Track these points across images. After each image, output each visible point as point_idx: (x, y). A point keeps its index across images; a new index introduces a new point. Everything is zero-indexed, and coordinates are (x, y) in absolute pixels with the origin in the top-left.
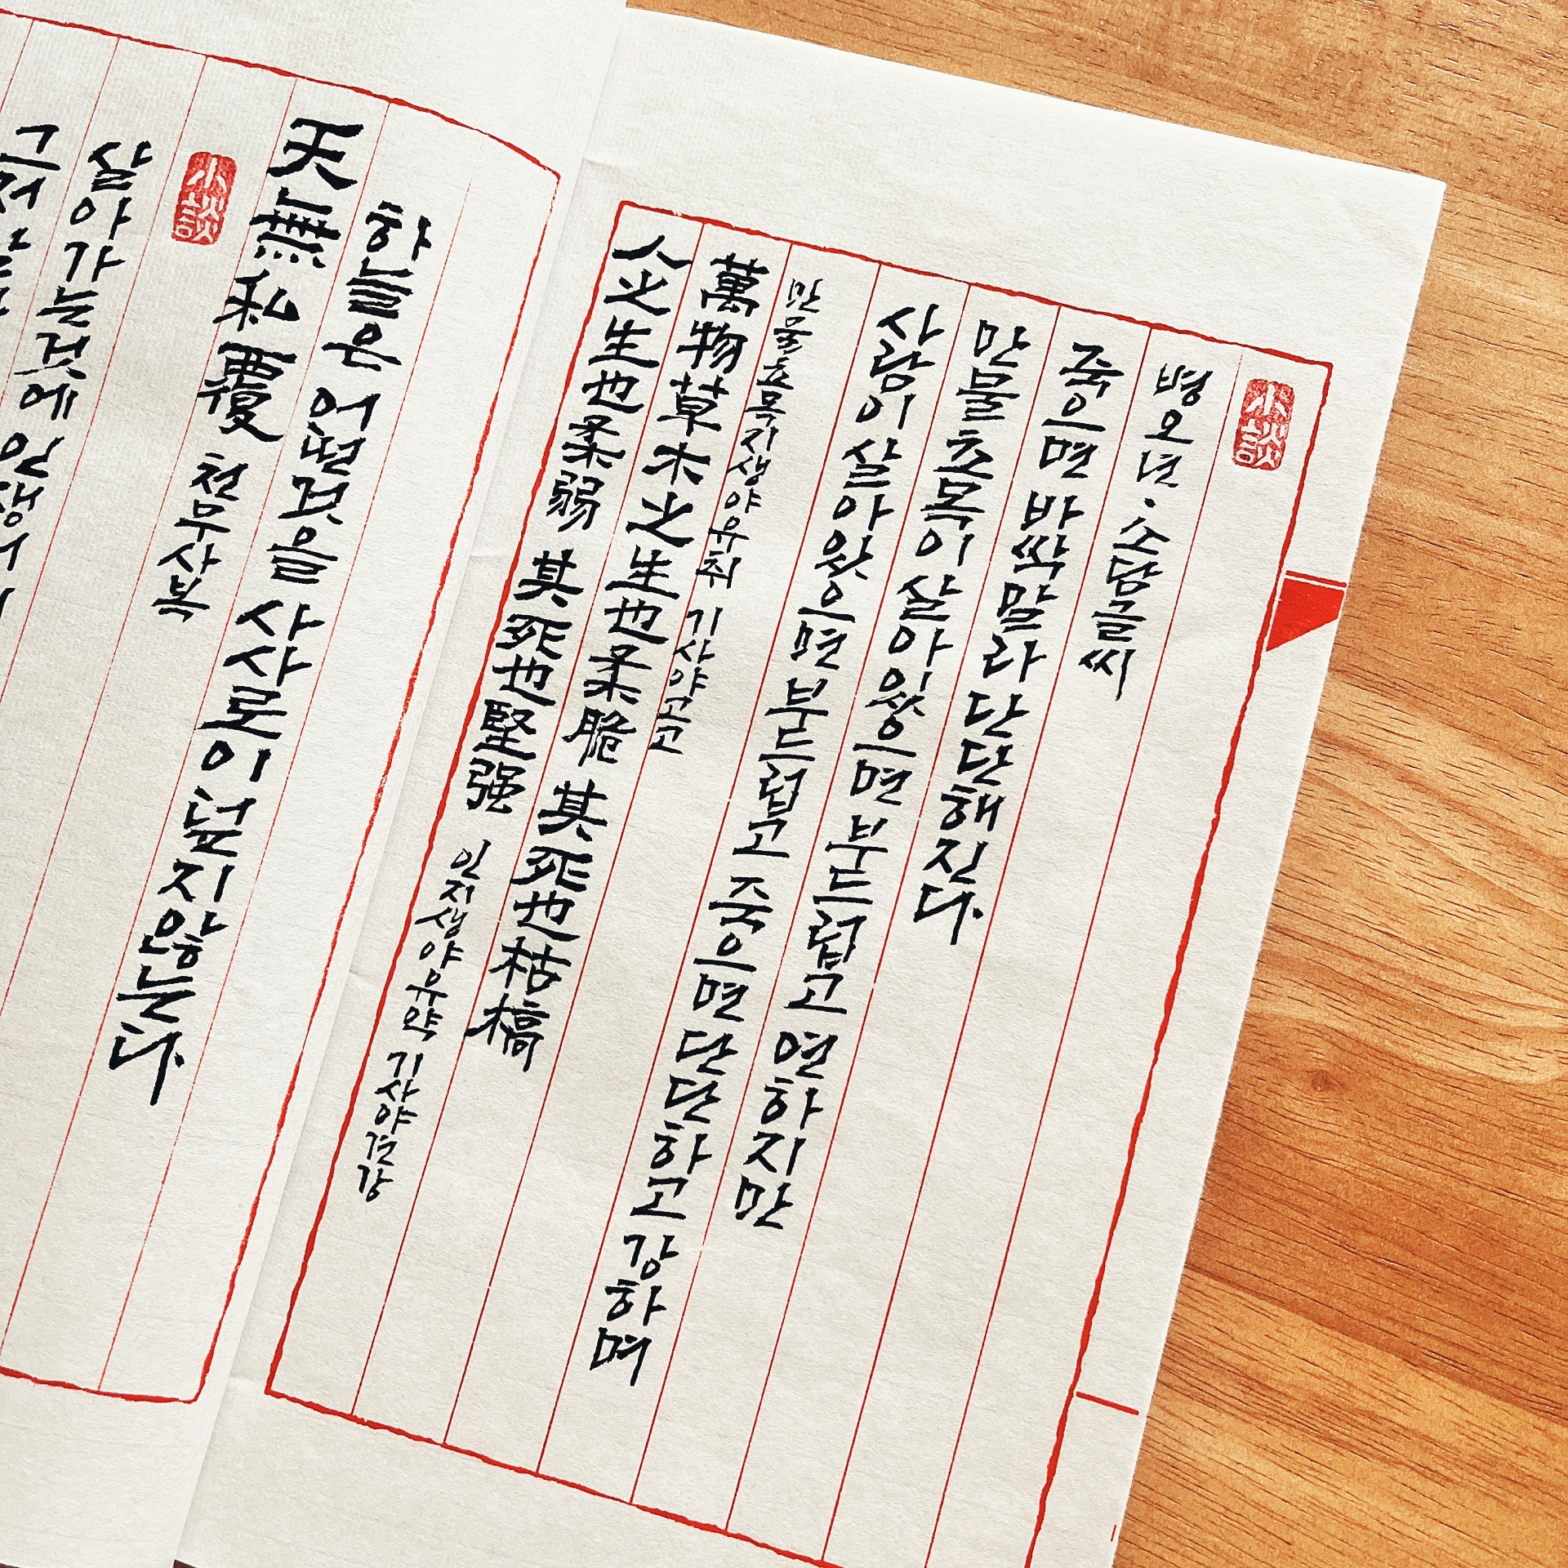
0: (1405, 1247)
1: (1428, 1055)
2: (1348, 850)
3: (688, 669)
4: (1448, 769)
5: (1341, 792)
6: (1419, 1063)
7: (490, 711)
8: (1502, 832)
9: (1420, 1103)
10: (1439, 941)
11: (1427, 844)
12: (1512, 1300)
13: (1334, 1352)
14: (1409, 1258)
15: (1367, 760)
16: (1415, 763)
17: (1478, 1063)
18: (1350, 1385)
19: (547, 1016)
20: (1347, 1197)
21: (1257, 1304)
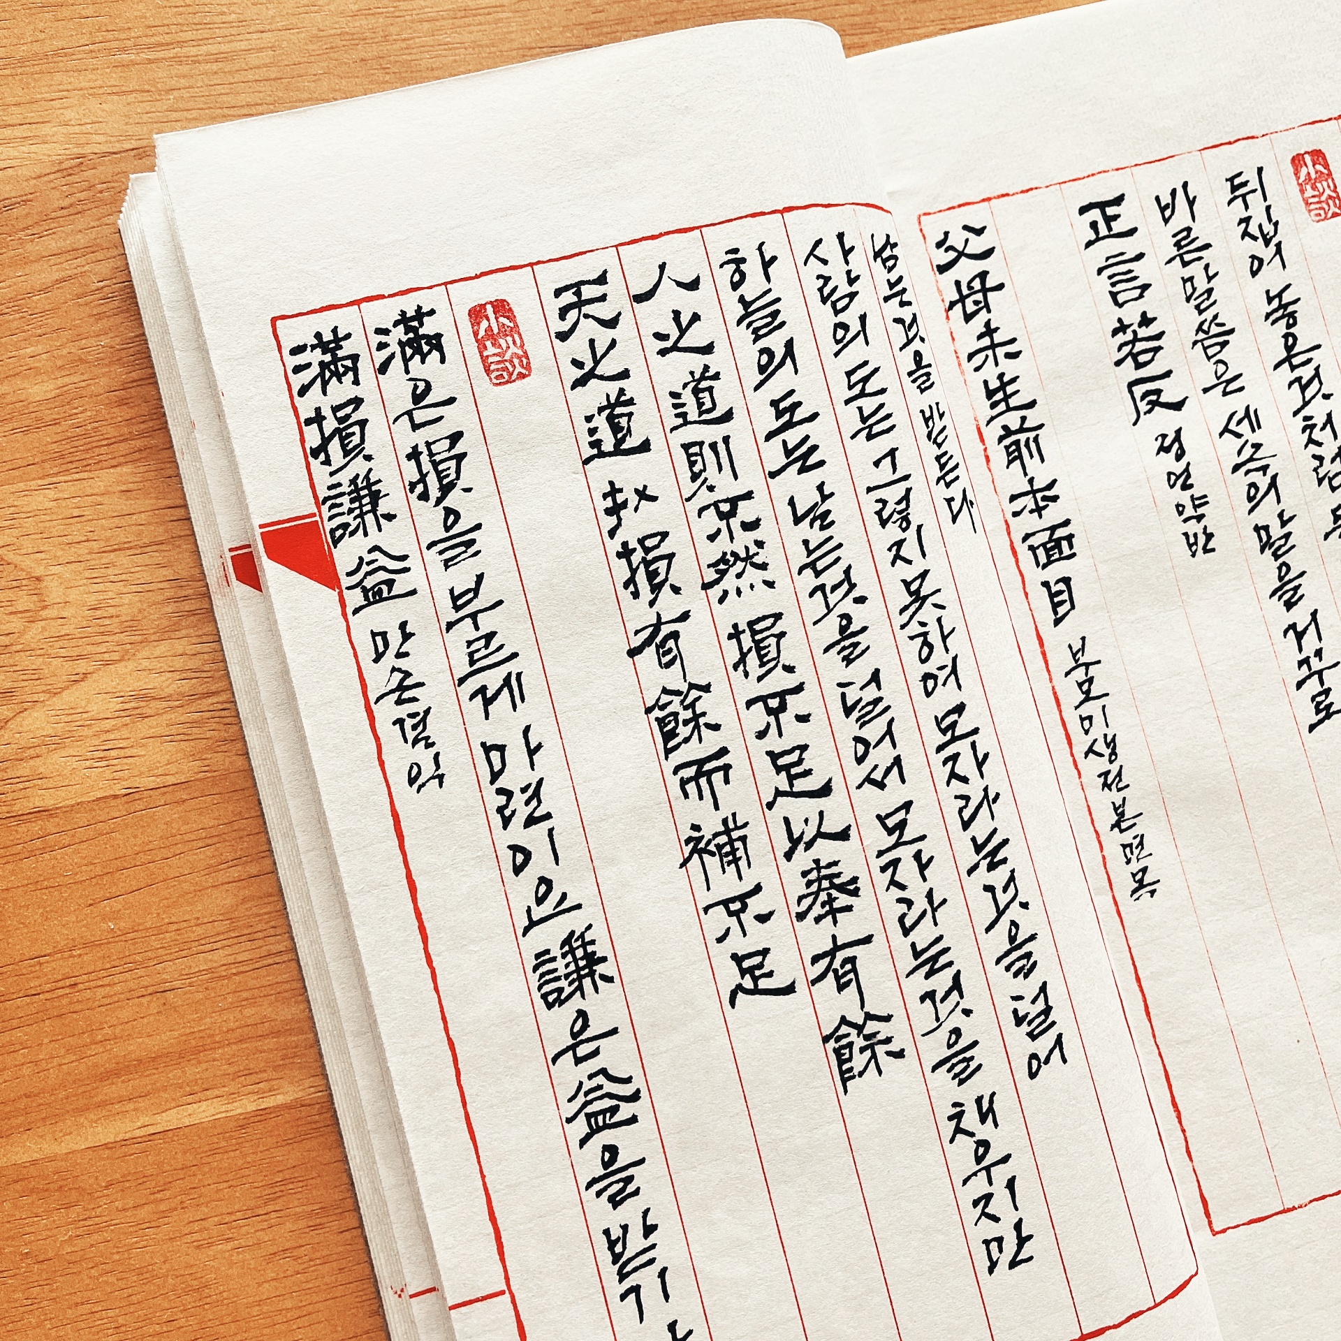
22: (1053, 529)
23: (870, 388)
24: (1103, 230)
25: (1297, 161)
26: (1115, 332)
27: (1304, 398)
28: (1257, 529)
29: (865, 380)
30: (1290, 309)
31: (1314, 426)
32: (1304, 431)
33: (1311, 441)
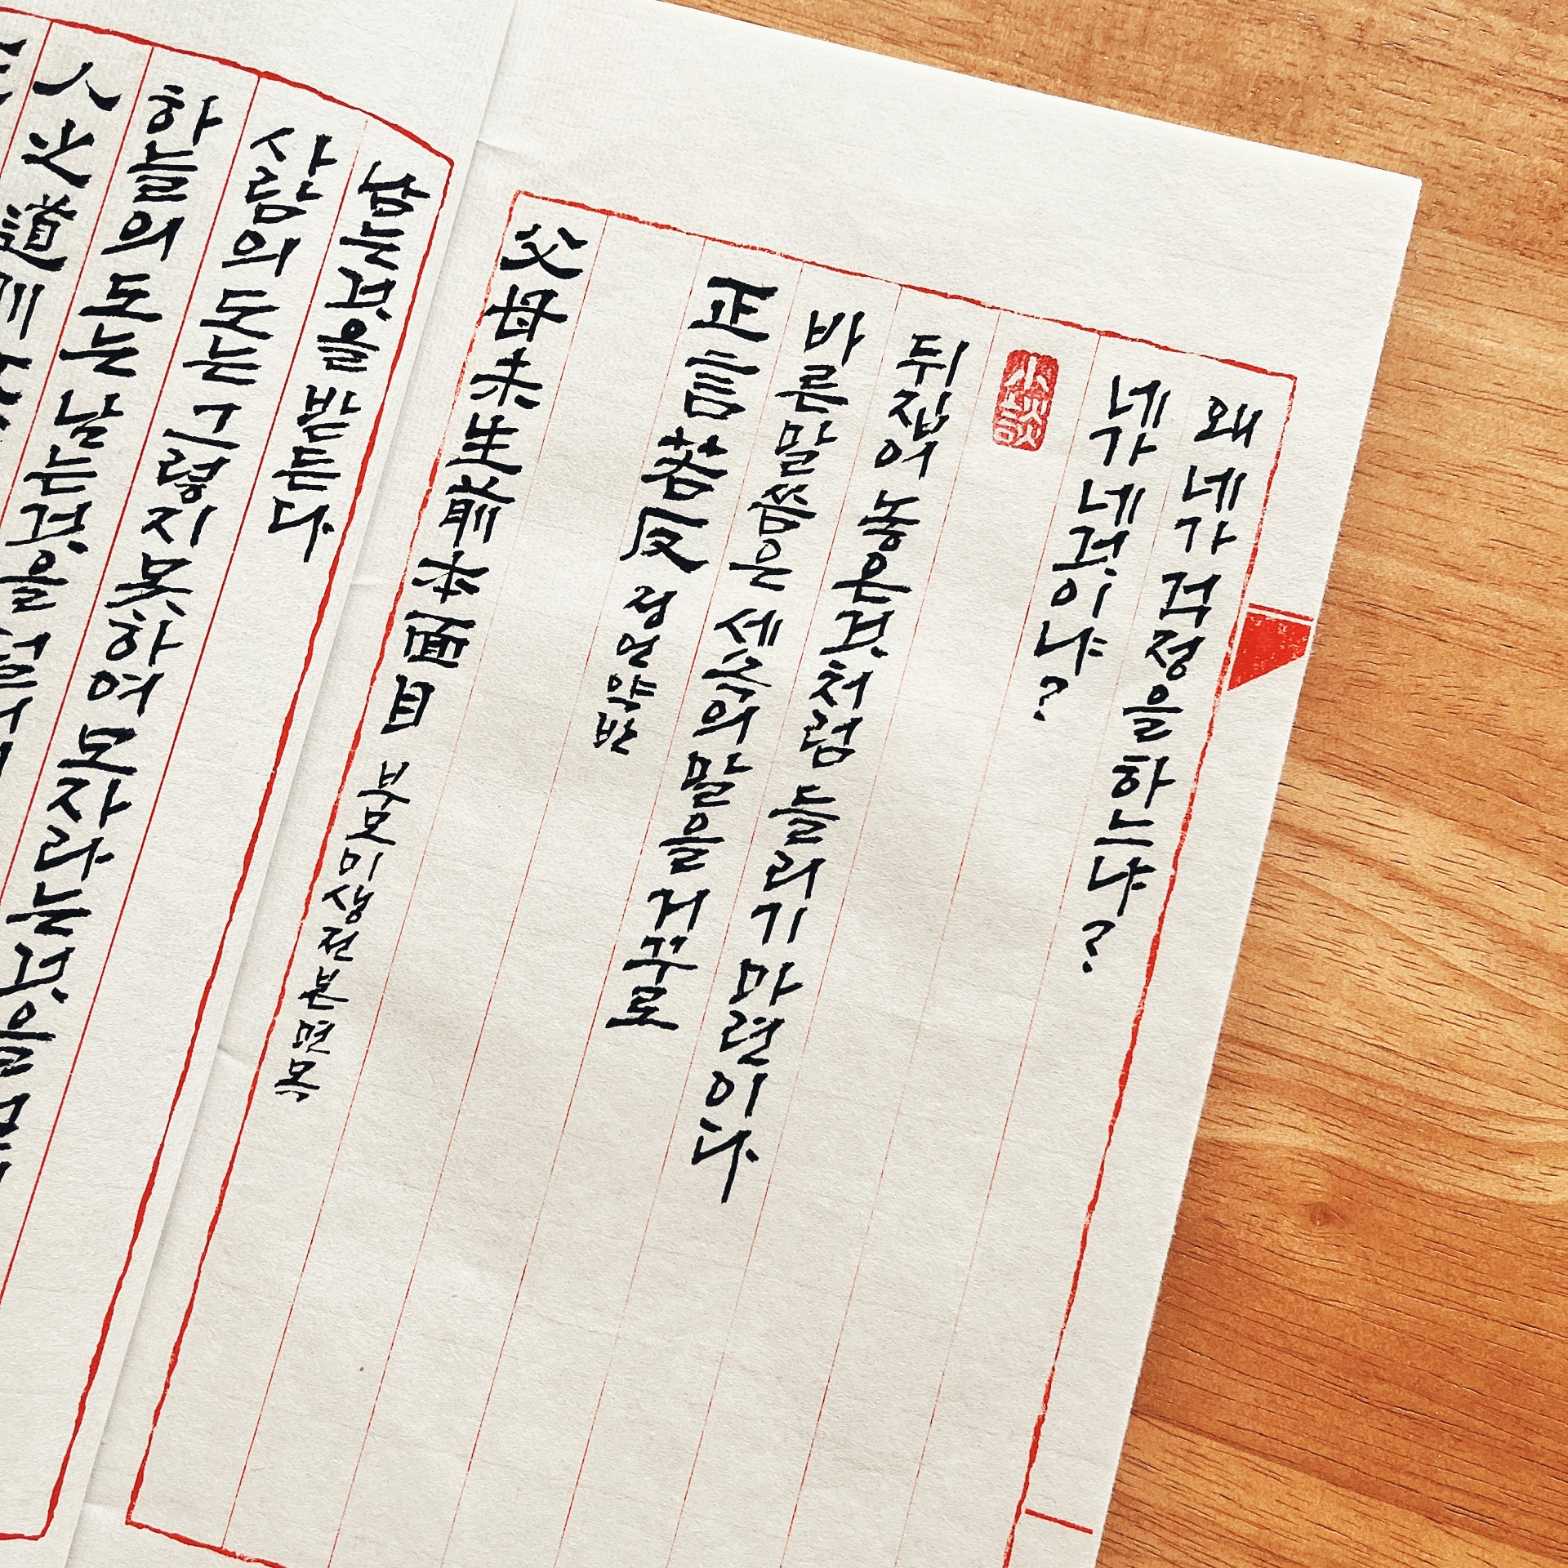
0: (1422, 1393)
1: (1434, 1178)
2: (1335, 958)
4: (1438, 863)
5: (1324, 895)
6: (1425, 1188)
8: (1500, 930)
9: (1428, 1233)
10: (1440, 1053)
11: (1420, 946)
12: (1539, 1441)
13: (1352, 1514)
14: (1425, 1405)
15: (1350, 857)
16: (1402, 858)
17: (1490, 1186)
18: (1370, 1548)
20: (1356, 1341)
21: (1265, 1466)
22: (449, 622)
23: (246, 323)
24: (725, 317)
25: (1018, 358)
26: (665, 441)
27: (849, 638)
28: (694, 757)
29: (247, 311)
30: (899, 527)
31: (841, 677)
32: (822, 677)
33: (823, 692)
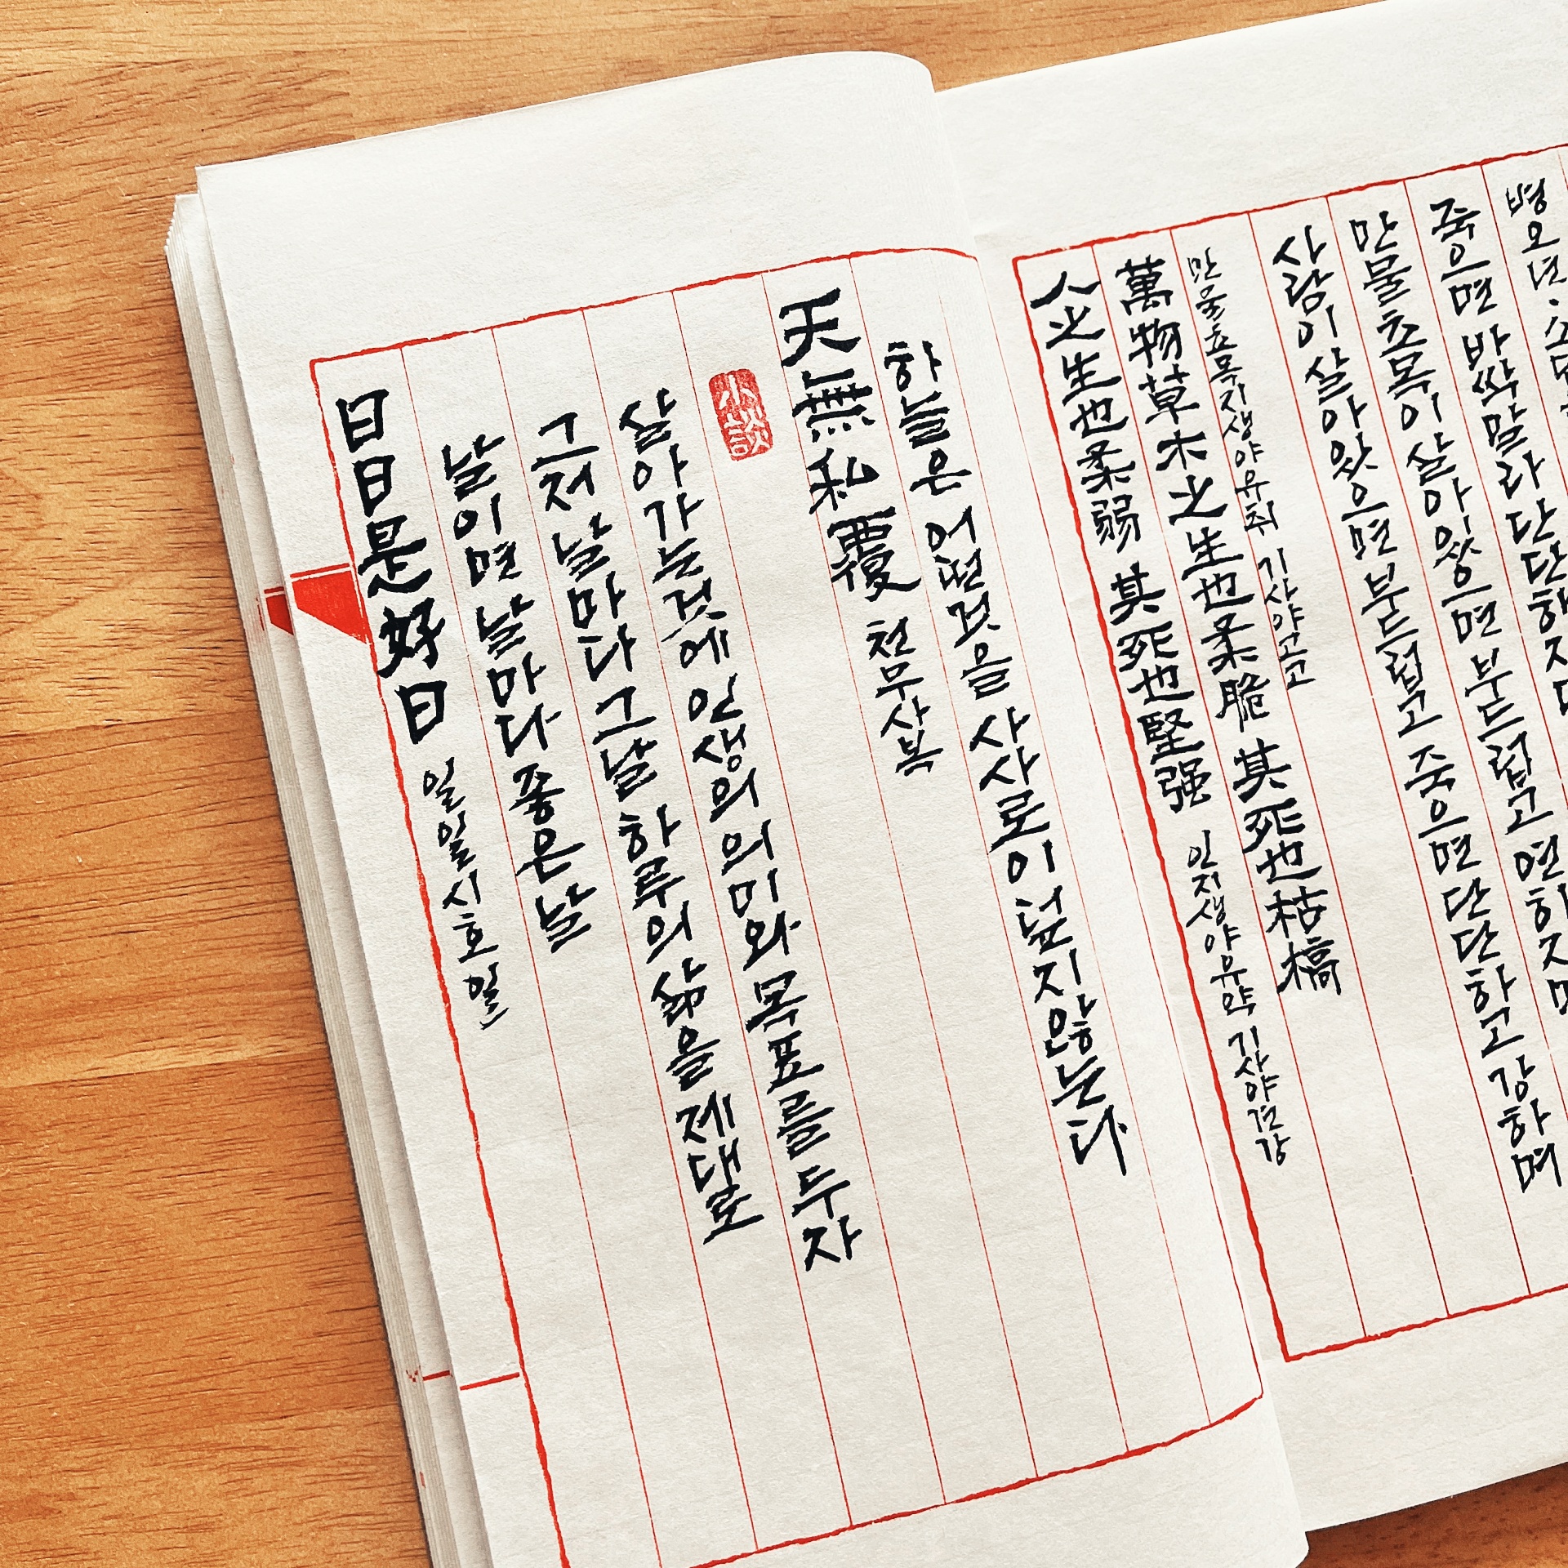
3: (1282, 609)
7: (1146, 726)
19: (1331, 942)
